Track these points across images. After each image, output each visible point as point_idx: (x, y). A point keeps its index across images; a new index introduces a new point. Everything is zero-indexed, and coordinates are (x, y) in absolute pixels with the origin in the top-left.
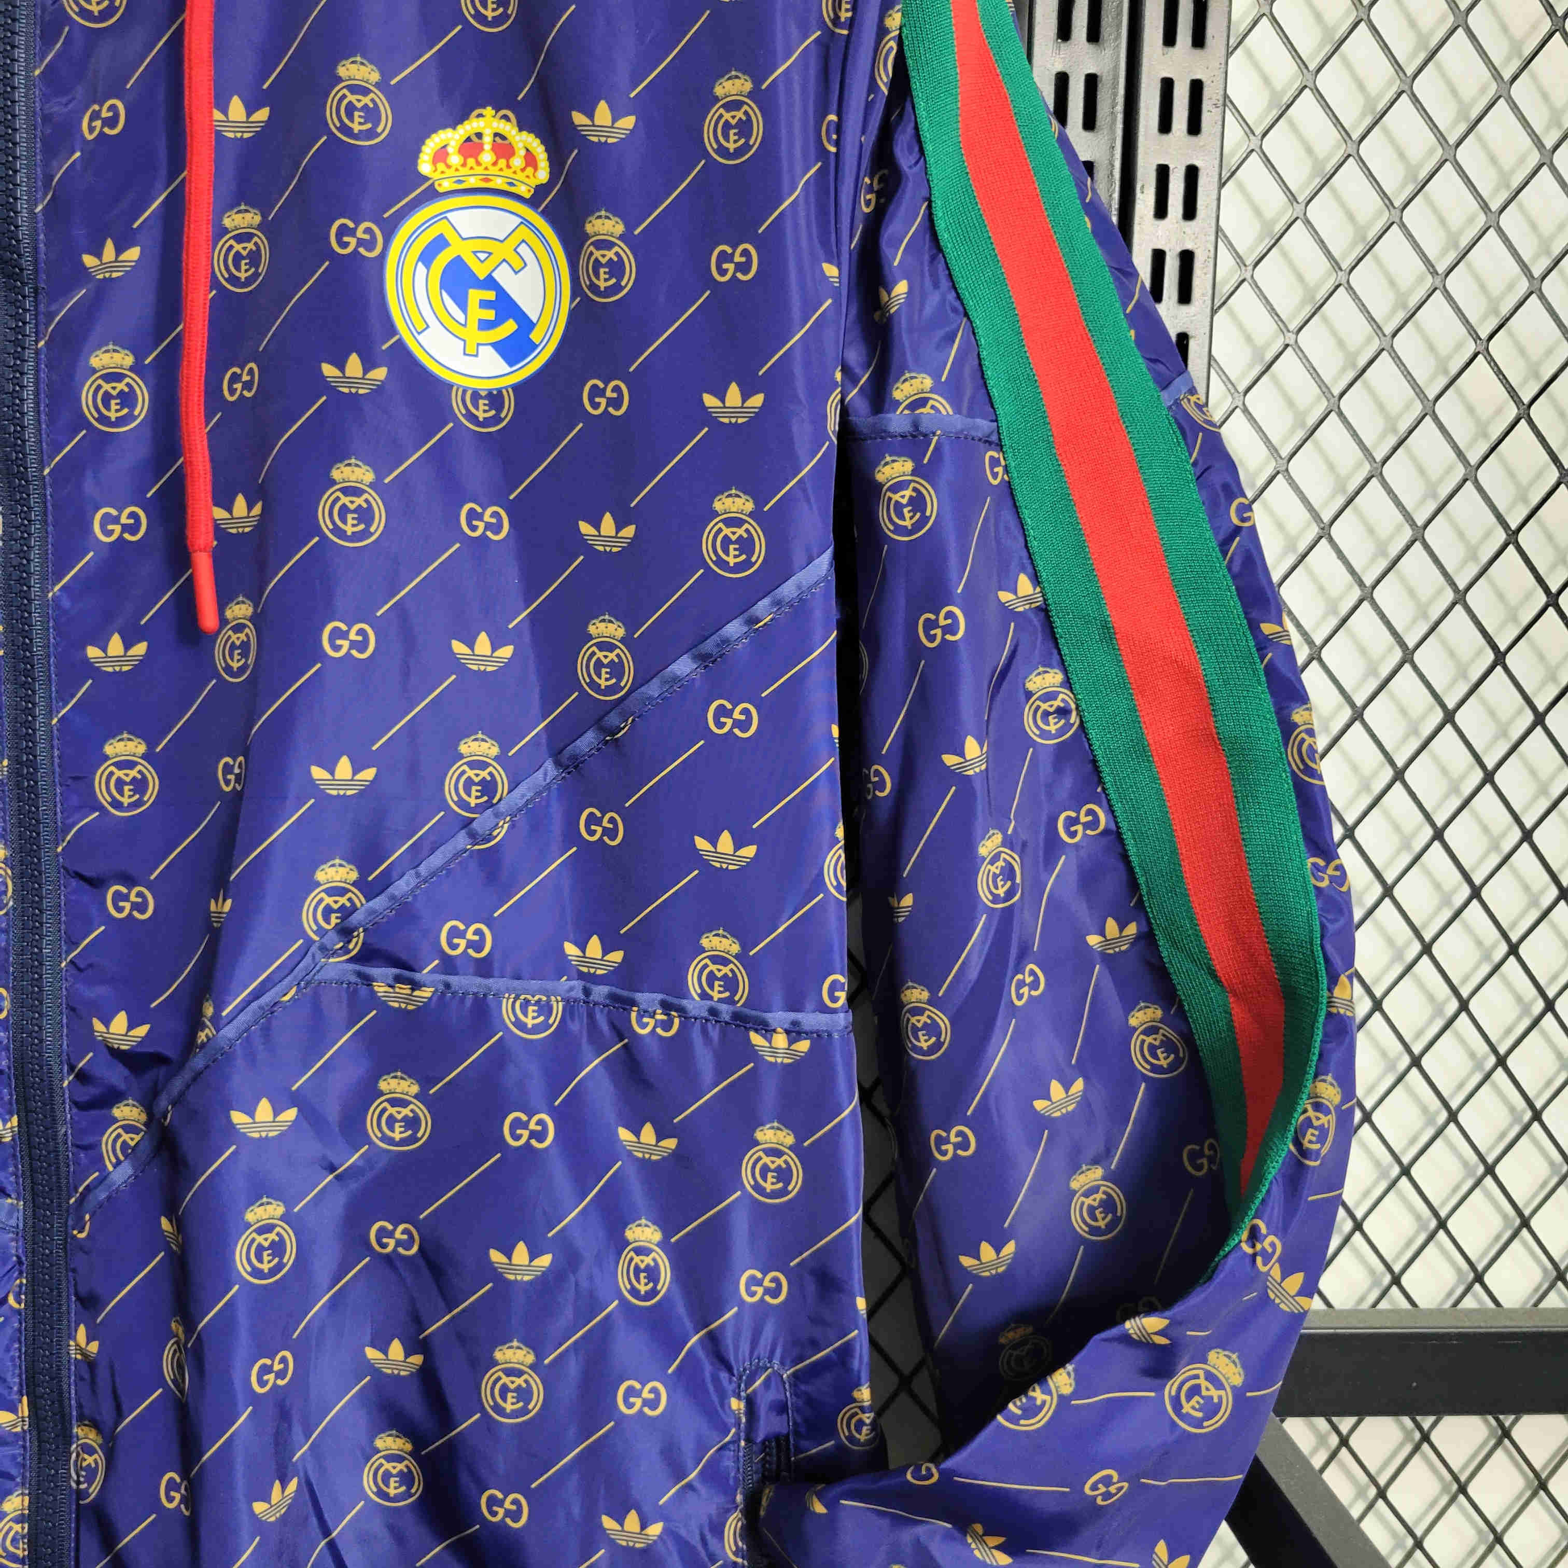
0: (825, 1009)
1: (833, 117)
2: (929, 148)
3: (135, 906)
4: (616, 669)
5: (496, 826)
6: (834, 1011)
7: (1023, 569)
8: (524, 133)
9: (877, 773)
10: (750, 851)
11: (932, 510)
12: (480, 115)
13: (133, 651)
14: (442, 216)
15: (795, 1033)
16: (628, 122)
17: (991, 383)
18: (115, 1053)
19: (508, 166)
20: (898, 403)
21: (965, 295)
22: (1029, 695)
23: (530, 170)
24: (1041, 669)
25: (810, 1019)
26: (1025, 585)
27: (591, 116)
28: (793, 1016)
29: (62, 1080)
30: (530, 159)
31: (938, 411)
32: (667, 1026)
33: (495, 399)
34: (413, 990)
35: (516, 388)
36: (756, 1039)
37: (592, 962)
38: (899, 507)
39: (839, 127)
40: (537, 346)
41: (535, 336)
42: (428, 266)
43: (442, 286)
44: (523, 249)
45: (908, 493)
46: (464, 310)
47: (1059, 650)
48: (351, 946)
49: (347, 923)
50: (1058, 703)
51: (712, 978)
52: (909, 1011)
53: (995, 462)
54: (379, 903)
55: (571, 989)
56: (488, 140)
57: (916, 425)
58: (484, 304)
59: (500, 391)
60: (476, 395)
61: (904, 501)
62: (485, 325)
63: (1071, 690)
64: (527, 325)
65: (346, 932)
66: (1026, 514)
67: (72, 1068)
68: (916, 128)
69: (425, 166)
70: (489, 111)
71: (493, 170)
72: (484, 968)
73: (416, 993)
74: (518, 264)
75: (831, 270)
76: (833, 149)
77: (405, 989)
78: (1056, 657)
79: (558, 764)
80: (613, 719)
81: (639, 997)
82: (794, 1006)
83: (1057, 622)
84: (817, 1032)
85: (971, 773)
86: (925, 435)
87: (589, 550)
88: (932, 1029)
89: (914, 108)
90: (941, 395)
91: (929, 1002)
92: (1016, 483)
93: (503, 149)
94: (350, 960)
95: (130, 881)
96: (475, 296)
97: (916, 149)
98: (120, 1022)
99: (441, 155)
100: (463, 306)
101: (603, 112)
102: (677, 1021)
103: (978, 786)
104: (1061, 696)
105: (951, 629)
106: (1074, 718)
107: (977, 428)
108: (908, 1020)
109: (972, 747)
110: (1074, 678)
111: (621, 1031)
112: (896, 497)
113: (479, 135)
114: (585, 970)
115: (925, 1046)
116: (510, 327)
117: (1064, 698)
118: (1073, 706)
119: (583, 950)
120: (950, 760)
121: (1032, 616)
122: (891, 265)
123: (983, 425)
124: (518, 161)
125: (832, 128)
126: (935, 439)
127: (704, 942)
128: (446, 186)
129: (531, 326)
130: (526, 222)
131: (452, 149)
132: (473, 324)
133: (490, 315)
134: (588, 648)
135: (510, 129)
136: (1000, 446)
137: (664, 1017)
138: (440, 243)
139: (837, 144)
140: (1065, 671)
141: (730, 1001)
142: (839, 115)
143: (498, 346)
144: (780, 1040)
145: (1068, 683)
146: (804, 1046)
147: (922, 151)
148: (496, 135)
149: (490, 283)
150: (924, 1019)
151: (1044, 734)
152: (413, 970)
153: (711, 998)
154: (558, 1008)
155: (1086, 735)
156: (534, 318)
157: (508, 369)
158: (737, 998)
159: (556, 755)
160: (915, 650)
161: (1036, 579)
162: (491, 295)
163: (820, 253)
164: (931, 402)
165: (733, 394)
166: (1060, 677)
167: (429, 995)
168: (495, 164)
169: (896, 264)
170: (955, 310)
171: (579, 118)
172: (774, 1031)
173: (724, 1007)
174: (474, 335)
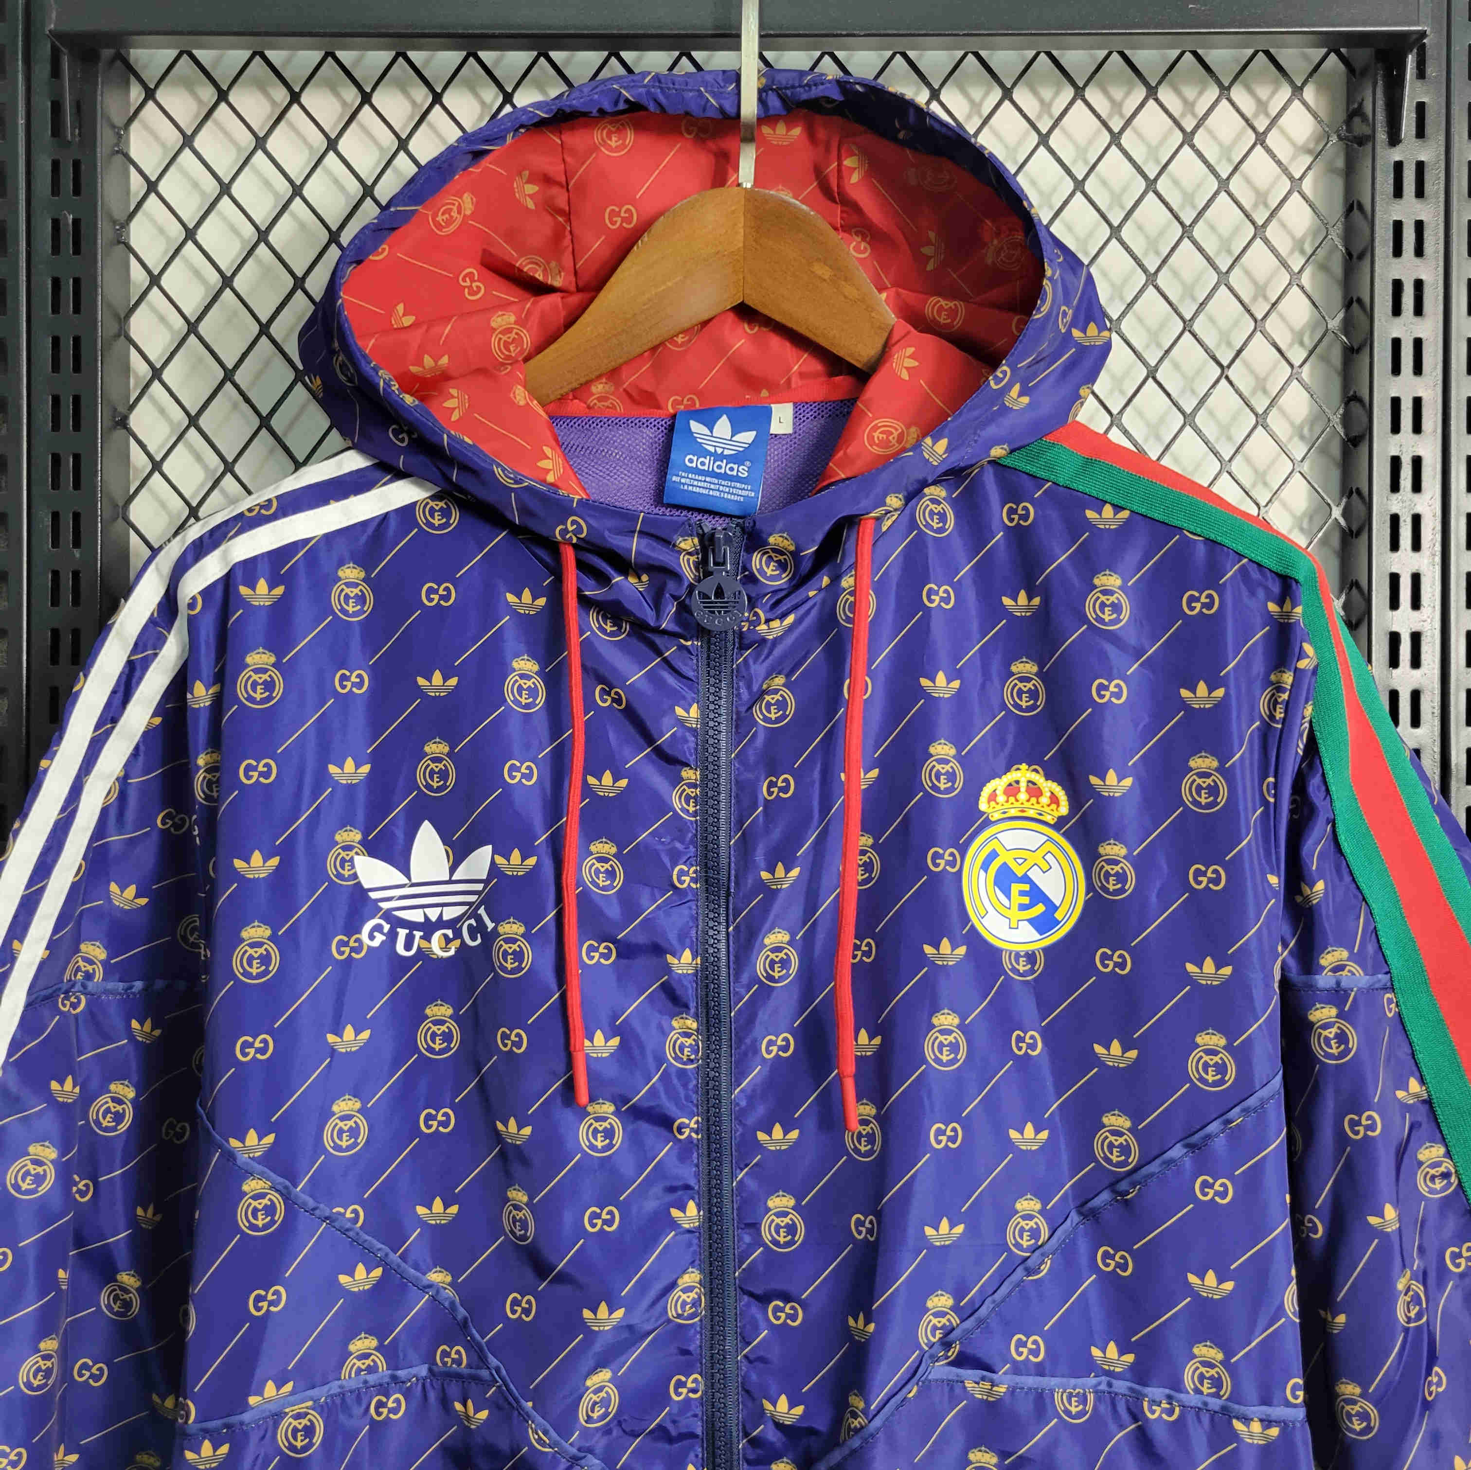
0: (1288, 1404)
1: (1271, 779)
2: (1333, 788)
3: (789, 1316)
4: (1125, 1150)
5: (1042, 1262)
6: (1295, 1406)
7: (1412, 1074)
8: (1050, 782)
9: (1310, 1221)
10: (1229, 1286)
11: (1353, 1042)
12: (1018, 769)
13: (789, 1136)
14: (994, 837)
15: (1267, 1423)
16: (1128, 782)
17: (1384, 947)
18: (779, 1426)
19: (1038, 803)
20: (1324, 968)
21: (1363, 886)
22: (1420, 1164)
23: (1054, 806)
24: (1428, 1144)
25: (1277, 1412)
26: (1414, 1085)
27: (1103, 779)
28: (1264, 1408)
29: (739, 1443)
30: (1054, 799)
31: (1354, 974)
32: (1170, 1412)
33: (1031, 957)
34: (993, 1386)
35: (1046, 950)
36: (1238, 1425)
37: (1110, 1362)
38: (1327, 1040)
39: (1276, 786)
40: (1058, 922)
41: (1058, 915)
42: (986, 871)
43: (995, 884)
44: (1049, 857)
45: (1334, 1030)
46: (1009, 897)
47: (1441, 1132)
48: (950, 1354)
49: (947, 1339)
50: (1442, 1169)
51: (1202, 1377)
52: (1344, 1400)
53: (1390, 1001)
54: (969, 1324)
55: (1099, 1384)
56: (1023, 785)
57: (1338, 983)
58: (1022, 893)
59: (1033, 952)
60: (1018, 955)
61: (1332, 1036)
62: (1023, 907)
63: (1452, 1159)
64: (1052, 908)
65: (946, 1344)
66: (1413, 1035)
67: (746, 1434)
68: (1323, 775)
69: (983, 805)
70: (1024, 766)
71: (1027, 805)
72: (1040, 1370)
73: (995, 1389)
74: (1045, 867)
75: (1273, 880)
76: (1272, 800)
77: (987, 1385)
78: (1439, 1135)
79: (1080, 1213)
80: (1123, 1186)
81: (1148, 1390)
82: (1266, 1401)
83: (1439, 1112)
84: (1284, 1422)
85: (1389, 1230)
86: (1345, 991)
87: (1102, 1064)
88: (1364, 1416)
89: (1321, 763)
90: (1355, 962)
91: (1361, 1396)
92: (1404, 1012)
93: (1034, 791)
94: (950, 1364)
95: (787, 1298)
96: (1016, 888)
97: (1323, 788)
98: (783, 1403)
99: (993, 797)
100: (1008, 896)
101: (1111, 777)
102: (1177, 1410)
103: (1395, 1240)
104: (1445, 1165)
105: (1372, 1127)
106: (1453, 1179)
107: (1379, 981)
108: (1343, 1407)
109: (1390, 1212)
110: (1453, 1151)
111: (1136, 1415)
112: (1325, 1033)
113: (1017, 782)
114: (1107, 1367)
115: (1358, 1428)
116: (1040, 909)
117: (1447, 1165)
118: (1453, 1171)
119: (1104, 1353)
120: (1373, 1220)
121: (1420, 1105)
122: (1310, 869)
123: (1383, 978)
124: (1045, 800)
125: (1271, 786)
126: (1353, 994)
127: (1196, 1351)
128: (996, 816)
129: (1056, 908)
130: (1050, 839)
131: (1000, 792)
132: (1015, 907)
133: (1026, 900)
134: (1102, 1134)
135: (1039, 779)
136: (1392, 989)
137: (1168, 1406)
138: (993, 855)
139: (1275, 796)
140: (1446, 1146)
141: (1217, 1395)
142: (1276, 777)
143: (1033, 922)
144: (1256, 1427)
145: (1448, 1154)
146: (1274, 1432)
147: (1328, 791)
148: (1029, 782)
149: (1025, 879)
150: (1357, 1408)
151: (1432, 1191)
152: (994, 1372)
153: (1201, 1393)
154: (1091, 1398)
155: (1464, 1192)
156: (1057, 904)
157: (1039, 937)
158: (1222, 1393)
159: (1080, 1208)
160: (1342, 1140)
161: (1422, 1081)
162: (1026, 887)
163: (1267, 869)
164: (1348, 968)
165: (1209, 965)
166: (1442, 1150)
167: (1003, 1390)
168: (1028, 801)
169: (1314, 868)
170: (1355, 896)
171: (1094, 780)
172: (1252, 1420)
173: (1210, 1400)
174: (1016, 914)
